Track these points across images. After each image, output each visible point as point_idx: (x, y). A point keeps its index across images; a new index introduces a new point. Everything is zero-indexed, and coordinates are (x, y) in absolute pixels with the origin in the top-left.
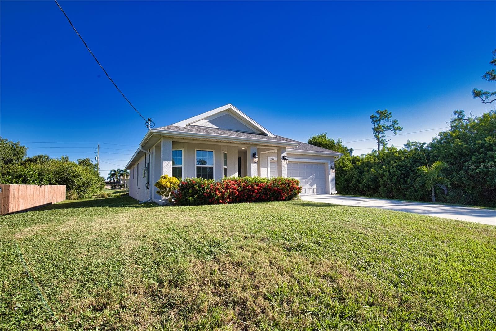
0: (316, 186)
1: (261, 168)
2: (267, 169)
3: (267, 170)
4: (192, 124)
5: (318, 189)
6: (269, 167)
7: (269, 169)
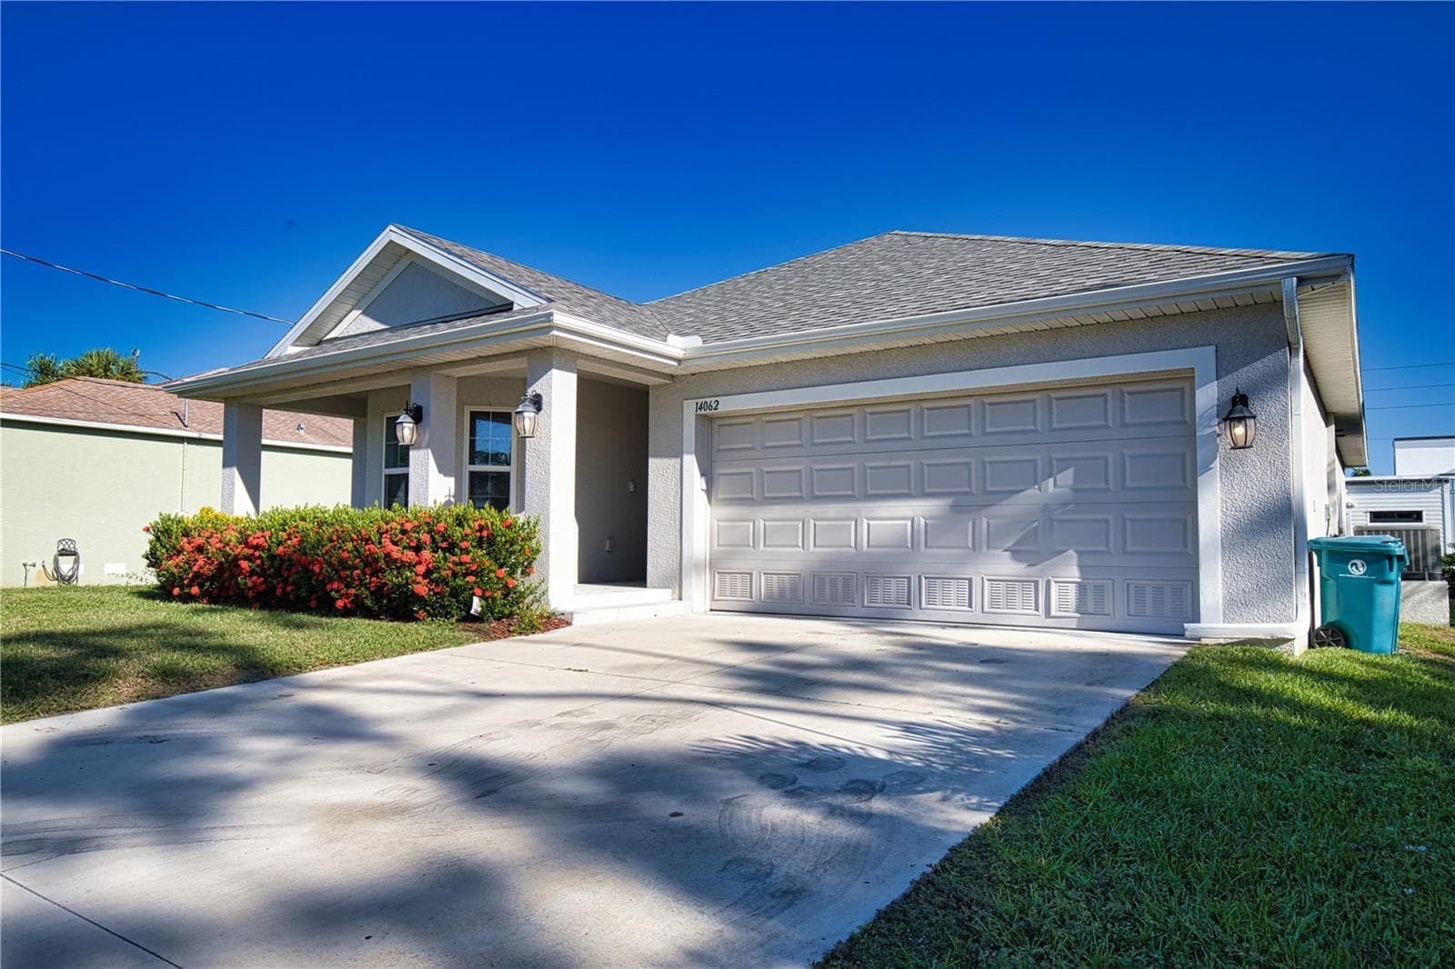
0: (1081, 567)
1: (651, 461)
2: (682, 460)
3: (678, 466)
4: (327, 337)
5: (1099, 590)
6: (689, 453)
7: (690, 461)
